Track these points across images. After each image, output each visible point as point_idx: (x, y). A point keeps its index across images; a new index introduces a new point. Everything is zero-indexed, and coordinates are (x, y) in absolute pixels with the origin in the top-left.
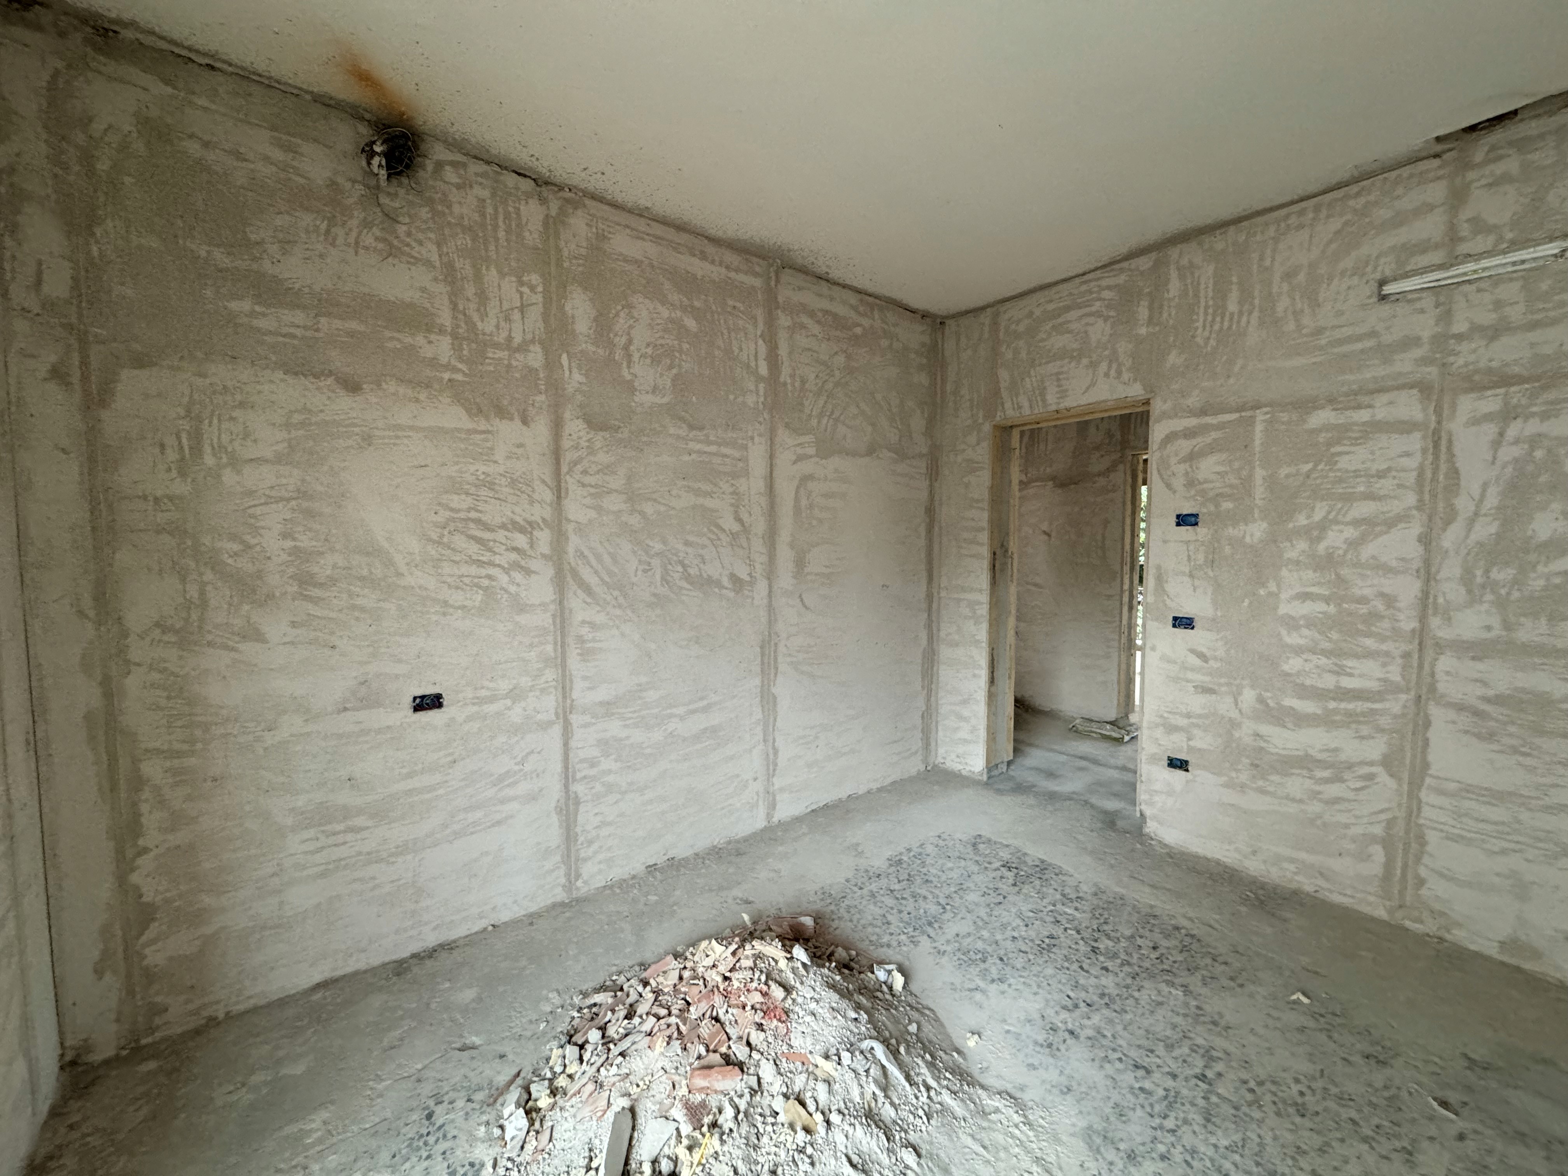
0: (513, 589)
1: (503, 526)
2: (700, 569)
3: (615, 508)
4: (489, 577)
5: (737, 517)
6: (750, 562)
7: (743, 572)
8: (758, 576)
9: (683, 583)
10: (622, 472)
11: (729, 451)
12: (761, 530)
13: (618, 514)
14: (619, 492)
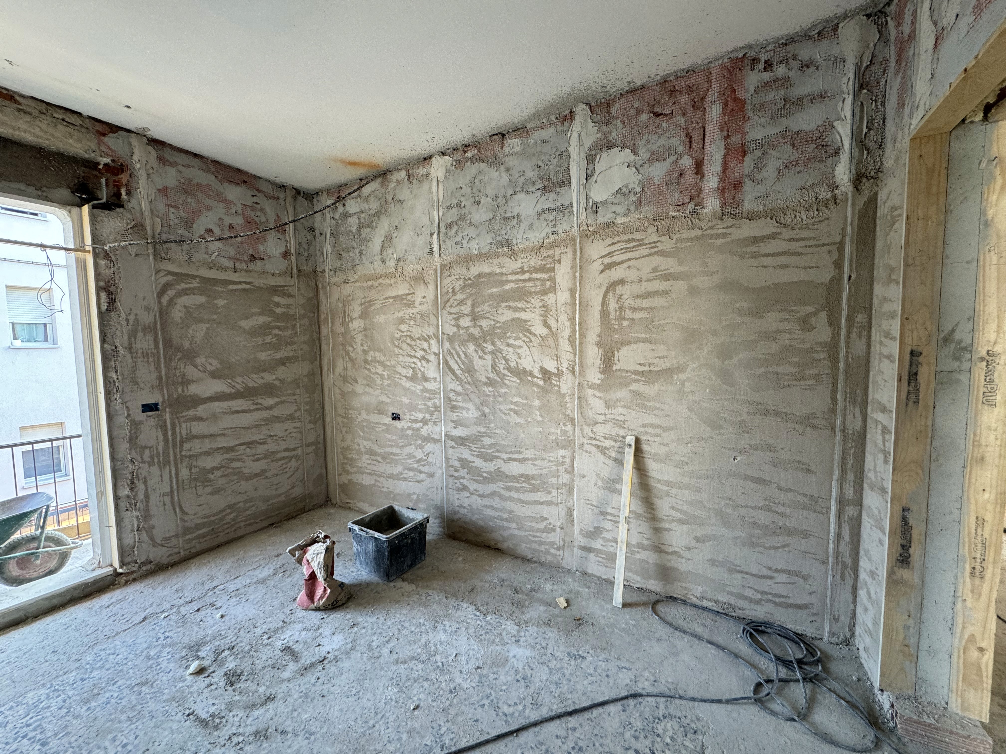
0: (422, 369)
1: (419, 339)
4: (414, 363)
5: (546, 324)
6: (557, 358)
7: (551, 366)
8: (564, 369)
9: (506, 372)
10: (469, 303)
11: (539, 275)
12: (567, 333)
13: (467, 328)
14: (468, 315)
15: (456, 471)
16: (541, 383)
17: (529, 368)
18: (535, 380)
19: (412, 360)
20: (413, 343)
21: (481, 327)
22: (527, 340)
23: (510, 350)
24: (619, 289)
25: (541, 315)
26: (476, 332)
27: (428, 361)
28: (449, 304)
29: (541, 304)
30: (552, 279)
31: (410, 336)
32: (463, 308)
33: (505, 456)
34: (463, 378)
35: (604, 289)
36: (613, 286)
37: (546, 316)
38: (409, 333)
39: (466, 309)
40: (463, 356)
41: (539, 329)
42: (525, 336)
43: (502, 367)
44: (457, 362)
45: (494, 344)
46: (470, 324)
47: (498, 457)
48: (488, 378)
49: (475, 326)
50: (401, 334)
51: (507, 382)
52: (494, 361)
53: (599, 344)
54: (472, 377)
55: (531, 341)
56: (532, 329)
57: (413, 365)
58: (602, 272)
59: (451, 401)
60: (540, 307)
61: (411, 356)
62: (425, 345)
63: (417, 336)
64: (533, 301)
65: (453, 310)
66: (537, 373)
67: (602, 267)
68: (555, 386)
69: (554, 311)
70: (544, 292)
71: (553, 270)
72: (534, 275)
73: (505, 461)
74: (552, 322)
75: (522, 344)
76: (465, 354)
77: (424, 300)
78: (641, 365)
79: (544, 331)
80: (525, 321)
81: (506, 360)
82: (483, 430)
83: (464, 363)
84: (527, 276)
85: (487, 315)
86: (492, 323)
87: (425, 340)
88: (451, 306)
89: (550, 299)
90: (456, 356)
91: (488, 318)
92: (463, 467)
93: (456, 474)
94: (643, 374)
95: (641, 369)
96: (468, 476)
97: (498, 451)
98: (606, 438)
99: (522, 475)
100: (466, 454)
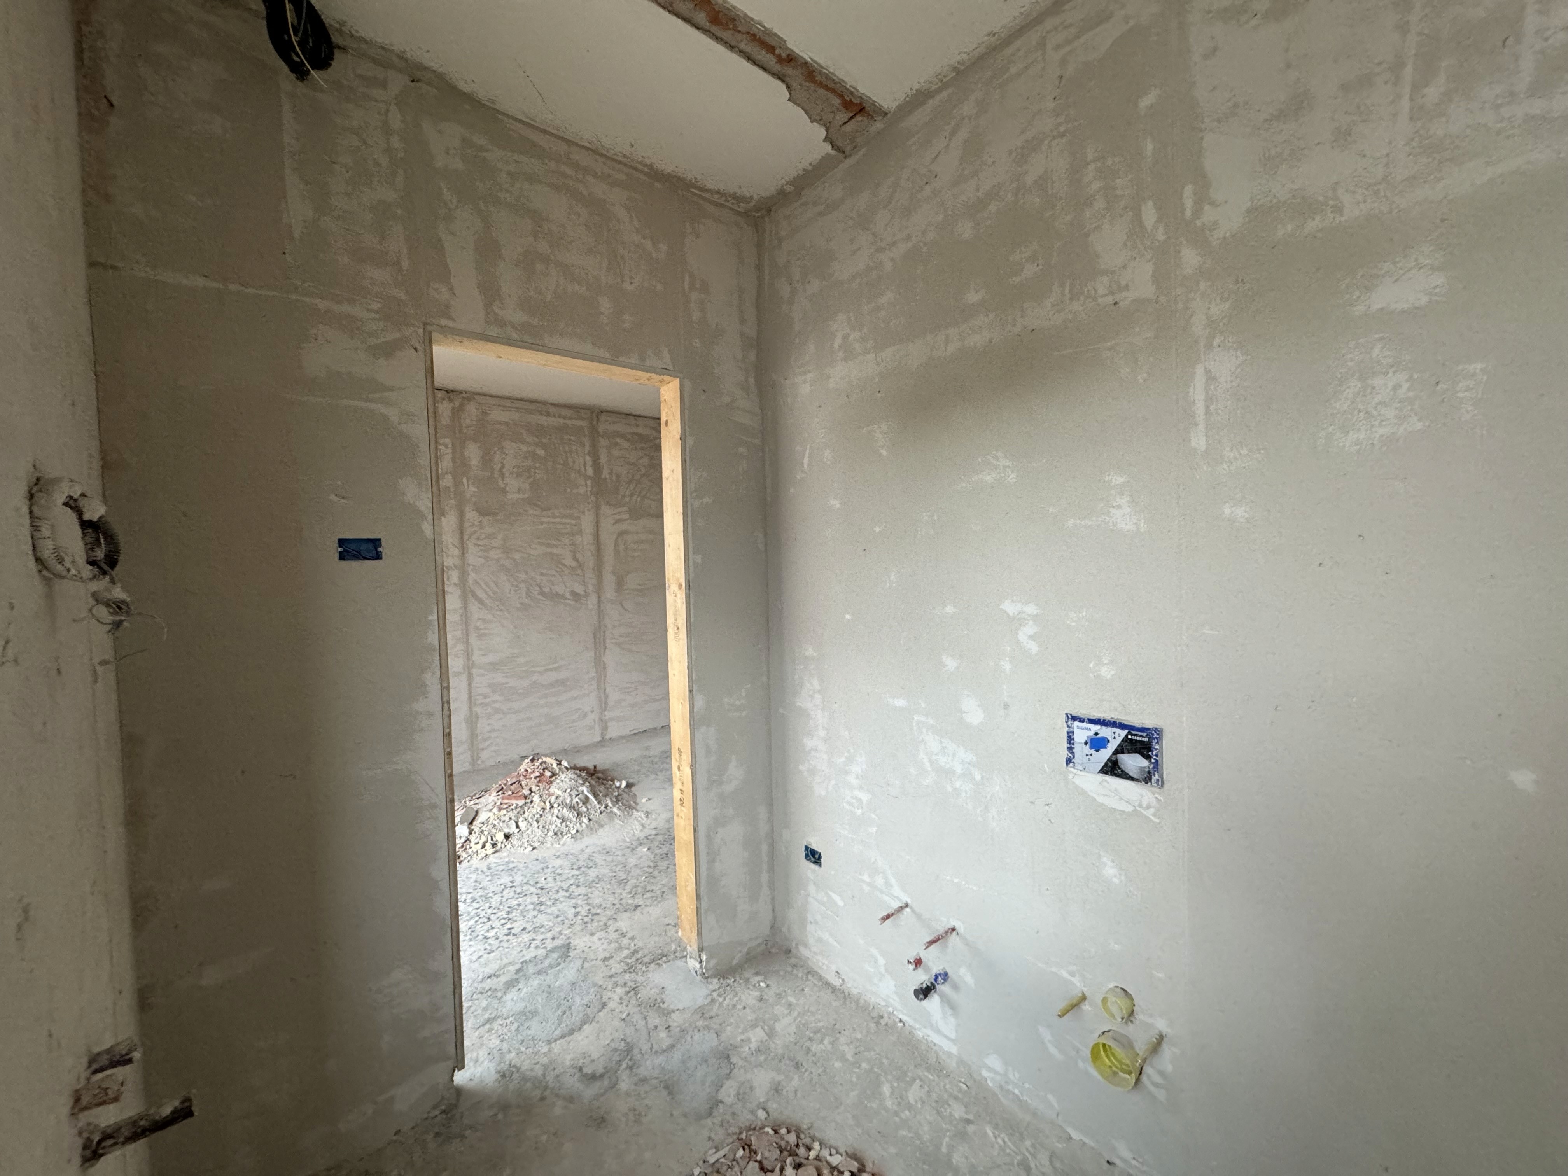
2: (551, 589)
3: (496, 557)
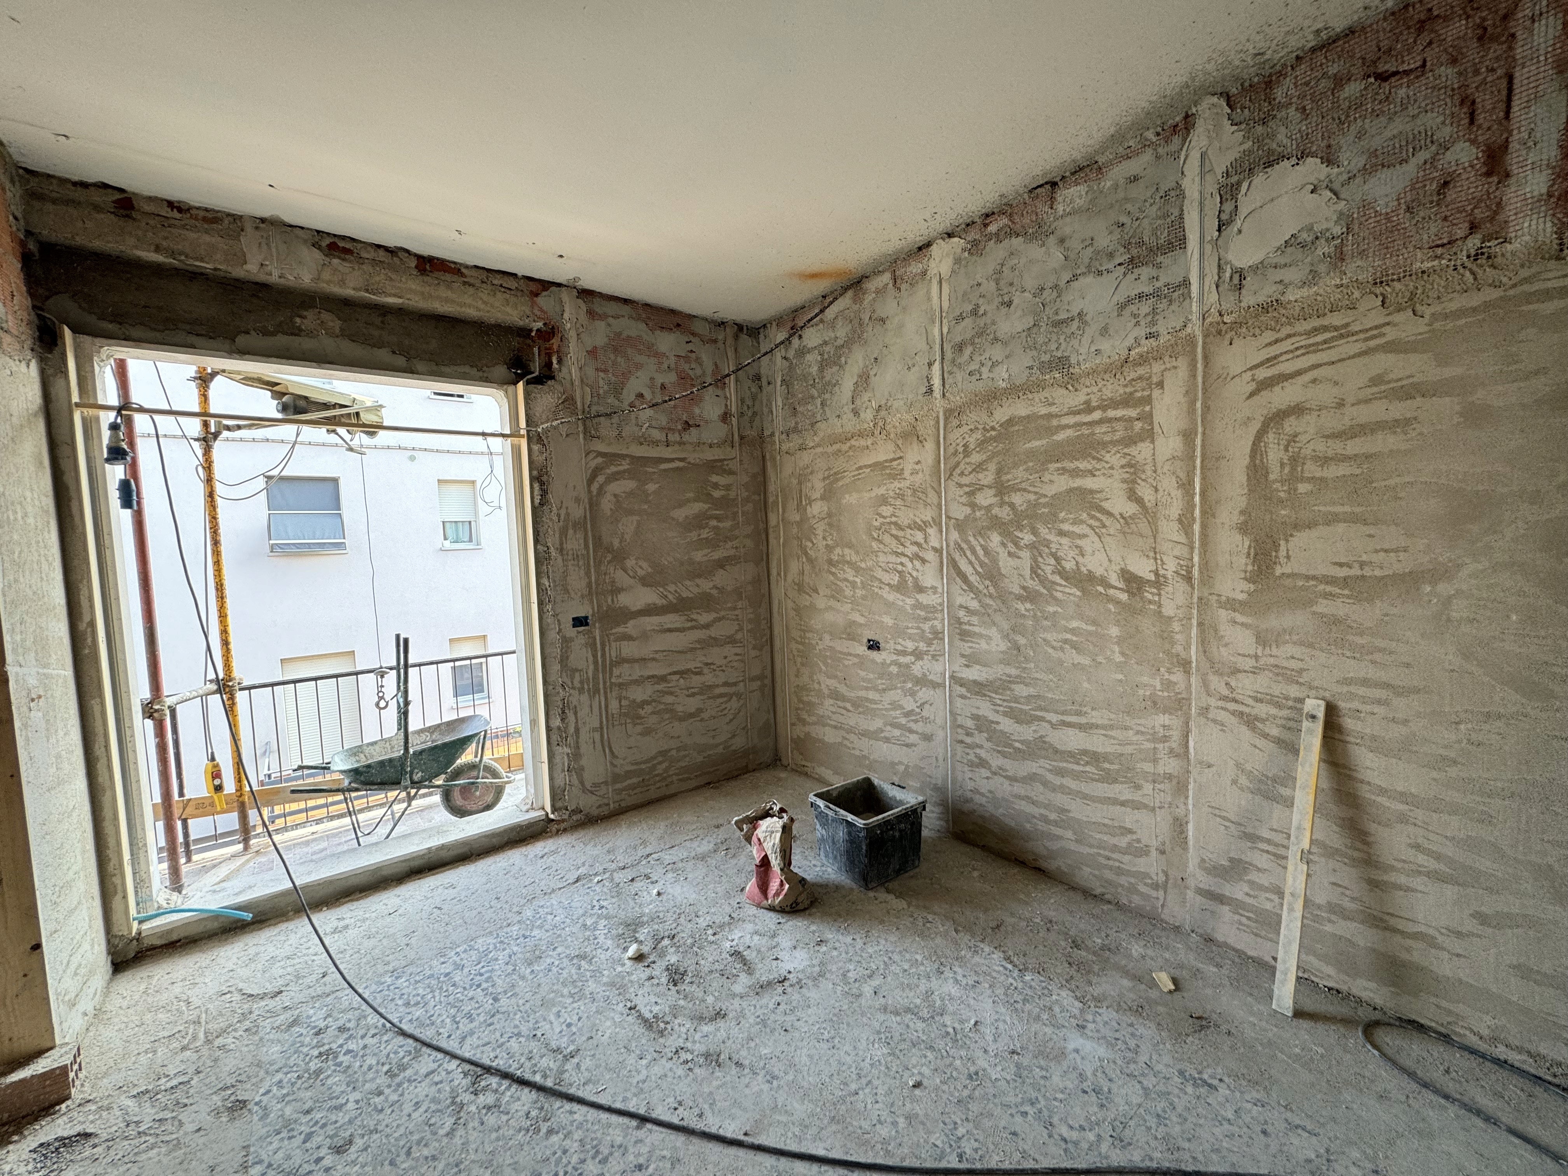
0: (915, 574)
1: (909, 527)
4: (902, 564)
5: (1133, 496)
6: (1155, 553)
7: (1143, 568)
8: (1169, 574)
9: (1057, 579)
10: (992, 467)
11: (1119, 413)
12: (1175, 511)
13: (988, 508)
14: (989, 487)
15: (968, 734)
16: (1124, 597)
17: (1099, 572)
18: (1111, 592)
19: (899, 560)
20: (900, 534)
21: (1012, 505)
22: (1097, 524)
23: (1065, 541)
24: (1291, 425)
25: (1124, 481)
26: (1004, 513)
27: (924, 561)
28: (958, 471)
29: (1124, 461)
30: (1148, 418)
31: (896, 524)
32: (981, 476)
33: (1054, 718)
34: (981, 587)
35: (1256, 426)
36: (1277, 418)
37: (1134, 482)
38: (894, 519)
39: (987, 477)
40: (981, 552)
41: (1119, 504)
42: (1093, 517)
43: (1048, 570)
44: (971, 563)
45: (1034, 532)
46: (994, 500)
47: (1042, 719)
48: (1024, 588)
49: (1002, 504)
50: (881, 520)
51: (1059, 595)
52: (1036, 561)
53: (1243, 528)
54: (995, 585)
55: (1104, 526)
56: (1106, 505)
57: (900, 568)
58: (1252, 395)
59: (961, 623)
60: (1122, 467)
61: (897, 554)
62: (919, 537)
63: (906, 522)
64: (1107, 457)
65: (965, 480)
66: (1114, 579)
67: (1253, 386)
68: (1150, 602)
69: (1149, 473)
70: (1131, 441)
71: (1148, 400)
72: (1111, 413)
73: (1053, 726)
74: (1145, 492)
75: (1088, 531)
76: (985, 549)
77: (917, 467)
78: (1341, 565)
79: (1131, 509)
80: (1092, 492)
81: (1058, 559)
82: (1013, 672)
83: (982, 565)
84: (1097, 415)
85: (1023, 485)
86: (1032, 497)
87: (920, 529)
88: (962, 474)
89: (1142, 451)
90: (968, 553)
91: (1025, 490)
92: (979, 729)
93: (968, 740)
94: (1345, 582)
95: (1342, 572)
96: (988, 745)
97: (1041, 709)
98: (1257, 700)
99: (1085, 752)
100: (985, 709)
